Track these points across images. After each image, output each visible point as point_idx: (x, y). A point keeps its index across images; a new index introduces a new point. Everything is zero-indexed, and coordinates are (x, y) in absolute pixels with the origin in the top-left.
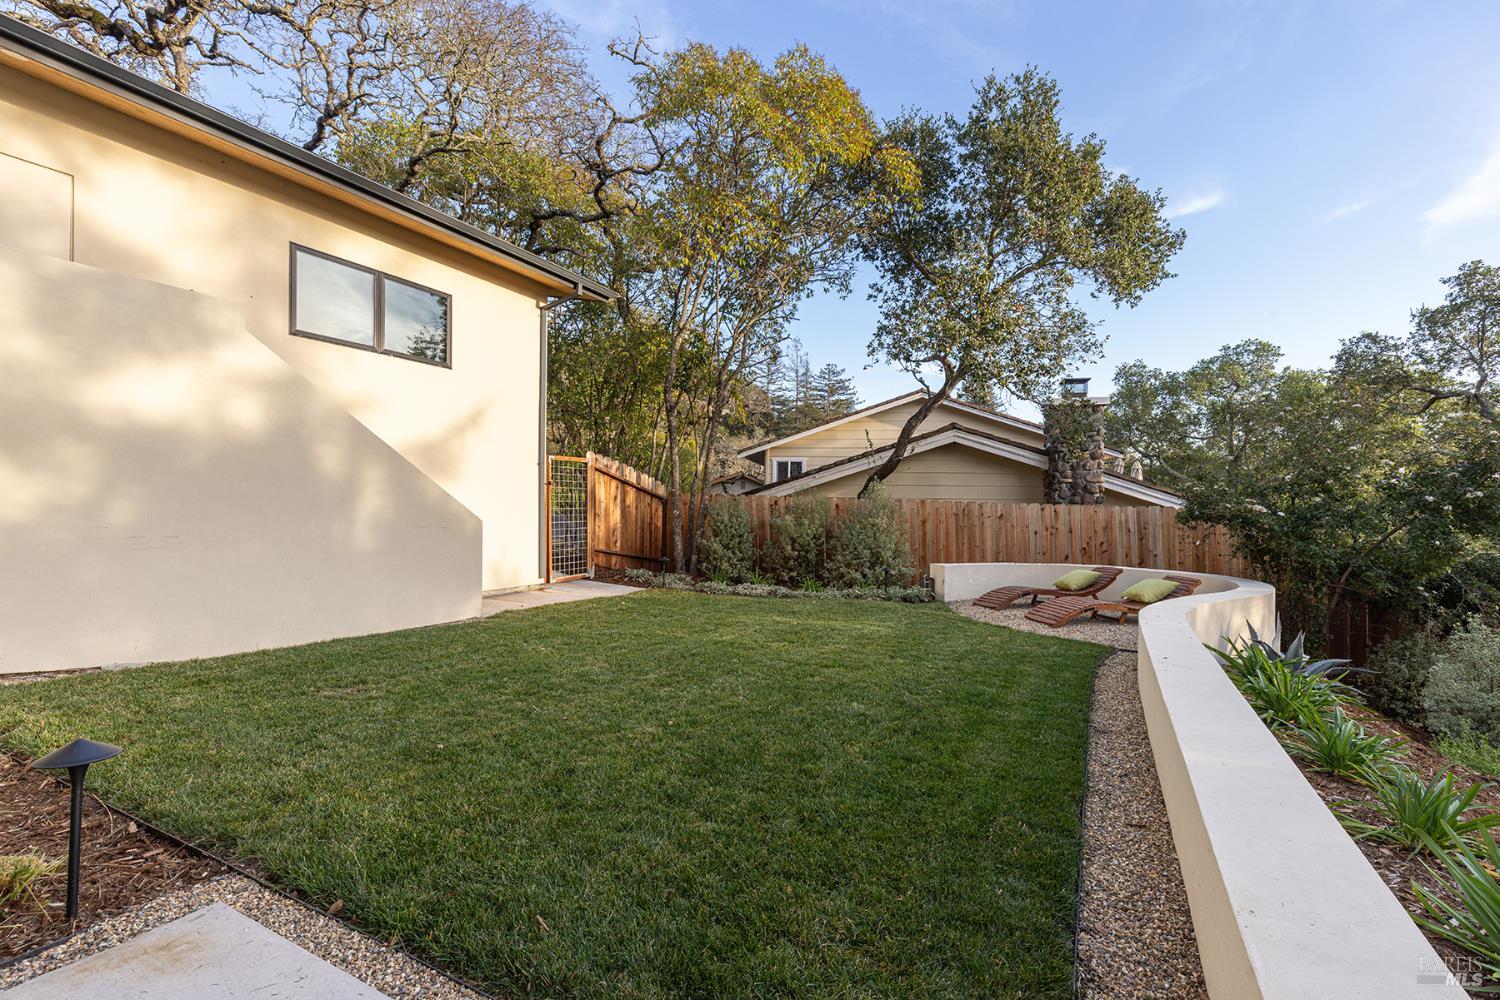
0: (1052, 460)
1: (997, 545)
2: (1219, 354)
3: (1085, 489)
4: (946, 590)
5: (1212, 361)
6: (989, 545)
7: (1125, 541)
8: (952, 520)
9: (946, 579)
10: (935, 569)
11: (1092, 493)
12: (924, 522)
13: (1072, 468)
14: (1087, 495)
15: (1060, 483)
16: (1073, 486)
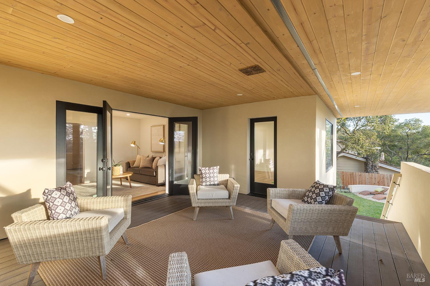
0: (367, 160)
1: (359, 181)
2: (404, 121)
3: (375, 166)
4: (352, 190)
5: (402, 123)
6: (357, 181)
7: (387, 181)
8: (349, 175)
9: (352, 188)
10: (349, 186)
11: (376, 167)
12: (343, 176)
13: (372, 162)
14: (375, 168)
15: (369, 165)
16: (372, 166)
